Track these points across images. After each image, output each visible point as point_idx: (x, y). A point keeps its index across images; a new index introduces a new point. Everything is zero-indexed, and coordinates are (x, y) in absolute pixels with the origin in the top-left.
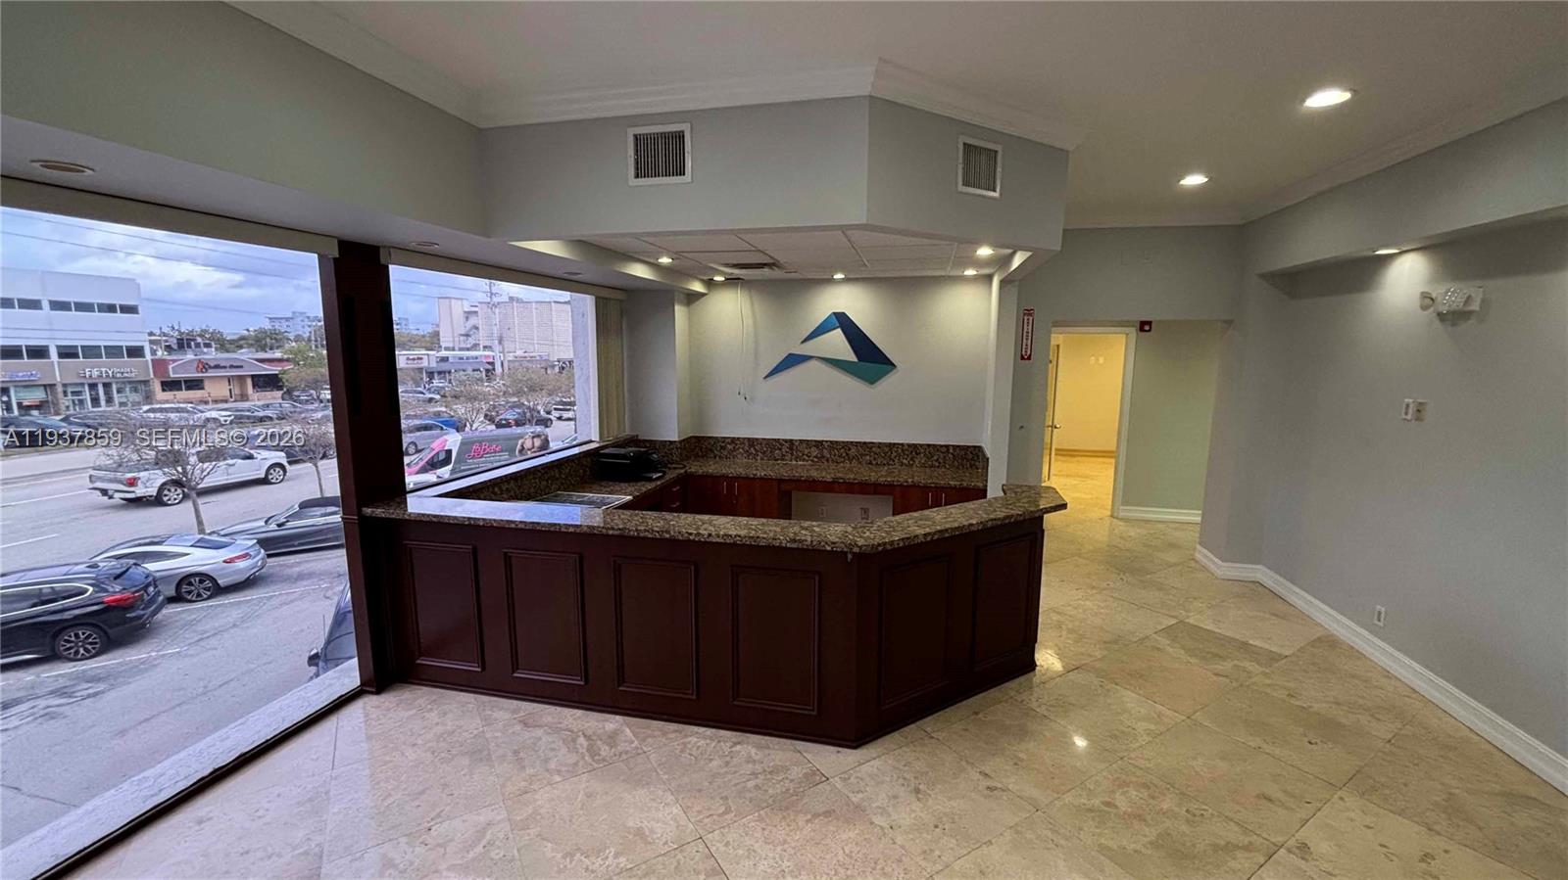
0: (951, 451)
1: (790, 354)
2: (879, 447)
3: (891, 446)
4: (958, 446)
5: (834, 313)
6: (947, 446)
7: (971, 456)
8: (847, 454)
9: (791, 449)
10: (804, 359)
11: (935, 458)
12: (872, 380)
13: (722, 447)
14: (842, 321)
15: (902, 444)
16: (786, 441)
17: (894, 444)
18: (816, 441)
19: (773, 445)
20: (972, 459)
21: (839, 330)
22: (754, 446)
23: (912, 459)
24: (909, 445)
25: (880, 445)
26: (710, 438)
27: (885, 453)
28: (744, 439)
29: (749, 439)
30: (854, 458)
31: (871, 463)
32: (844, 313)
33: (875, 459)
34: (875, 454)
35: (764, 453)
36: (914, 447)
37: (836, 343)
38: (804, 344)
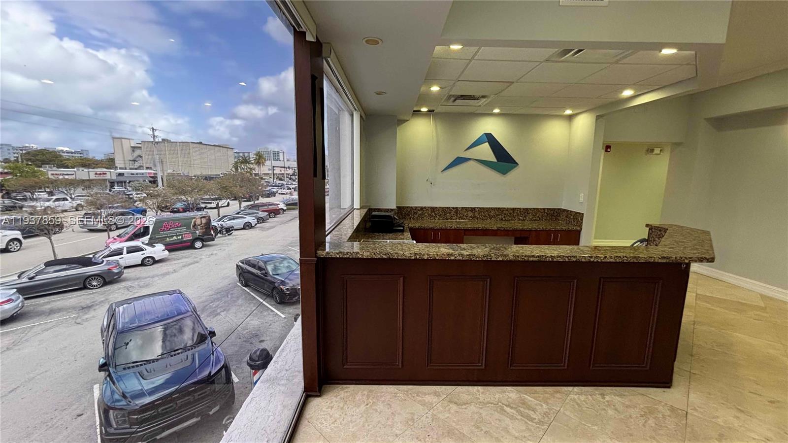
0: (546, 211)
1: (458, 157)
2: (507, 210)
3: (514, 209)
4: (550, 209)
5: (485, 134)
6: (544, 209)
7: (556, 214)
8: (489, 215)
9: (456, 212)
10: (466, 160)
11: (538, 215)
12: (504, 172)
13: (414, 213)
14: (490, 138)
15: (520, 209)
16: (453, 208)
17: (516, 208)
18: (471, 208)
19: (445, 212)
20: (557, 216)
21: (487, 143)
22: (434, 211)
23: (525, 217)
24: (523, 209)
25: (507, 209)
26: (408, 207)
27: (510, 214)
28: (429, 207)
29: (431, 208)
30: (492, 217)
31: (502, 219)
32: (491, 134)
33: (504, 217)
34: (505, 214)
35: (440, 216)
36: (526, 210)
37: (485, 151)
38: (466, 151)
